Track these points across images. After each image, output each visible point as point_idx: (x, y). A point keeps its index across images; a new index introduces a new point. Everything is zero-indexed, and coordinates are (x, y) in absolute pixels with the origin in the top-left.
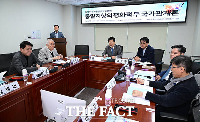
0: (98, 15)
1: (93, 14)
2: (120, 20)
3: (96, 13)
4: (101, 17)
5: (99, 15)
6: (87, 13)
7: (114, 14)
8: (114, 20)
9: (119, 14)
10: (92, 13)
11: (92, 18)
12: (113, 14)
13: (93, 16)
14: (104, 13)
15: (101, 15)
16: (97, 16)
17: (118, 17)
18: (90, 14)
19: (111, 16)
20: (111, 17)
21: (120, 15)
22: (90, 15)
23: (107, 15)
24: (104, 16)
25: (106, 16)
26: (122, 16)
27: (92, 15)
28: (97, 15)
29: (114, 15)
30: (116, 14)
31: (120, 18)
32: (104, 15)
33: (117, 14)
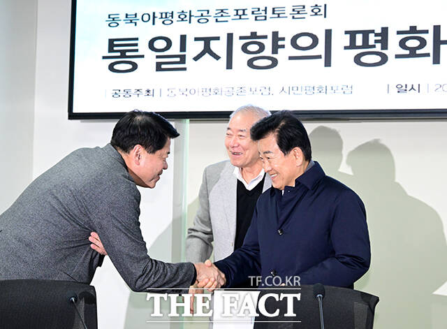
0: (214, 46)
1: (174, 32)
2: (401, 89)
3: (193, 30)
4: (240, 58)
5: (219, 47)
6: (124, 31)
7: (352, 34)
8: (348, 89)
9: (394, 40)
10: (160, 29)
11: (159, 67)
12: (340, 40)
13: (175, 49)
14: (265, 28)
15: (237, 44)
16: (207, 50)
17: (384, 59)
18: (145, 33)
19: (320, 49)
20: (328, 63)
21: (402, 44)
22: (143, 48)
23: (287, 43)
24: (268, 52)
25: (282, 55)
26: (413, 53)
27: (160, 44)
28: (207, 41)
29: (352, 46)
30: (366, 34)
31: (400, 70)
32: (268, 43)
33: (372, 38)
